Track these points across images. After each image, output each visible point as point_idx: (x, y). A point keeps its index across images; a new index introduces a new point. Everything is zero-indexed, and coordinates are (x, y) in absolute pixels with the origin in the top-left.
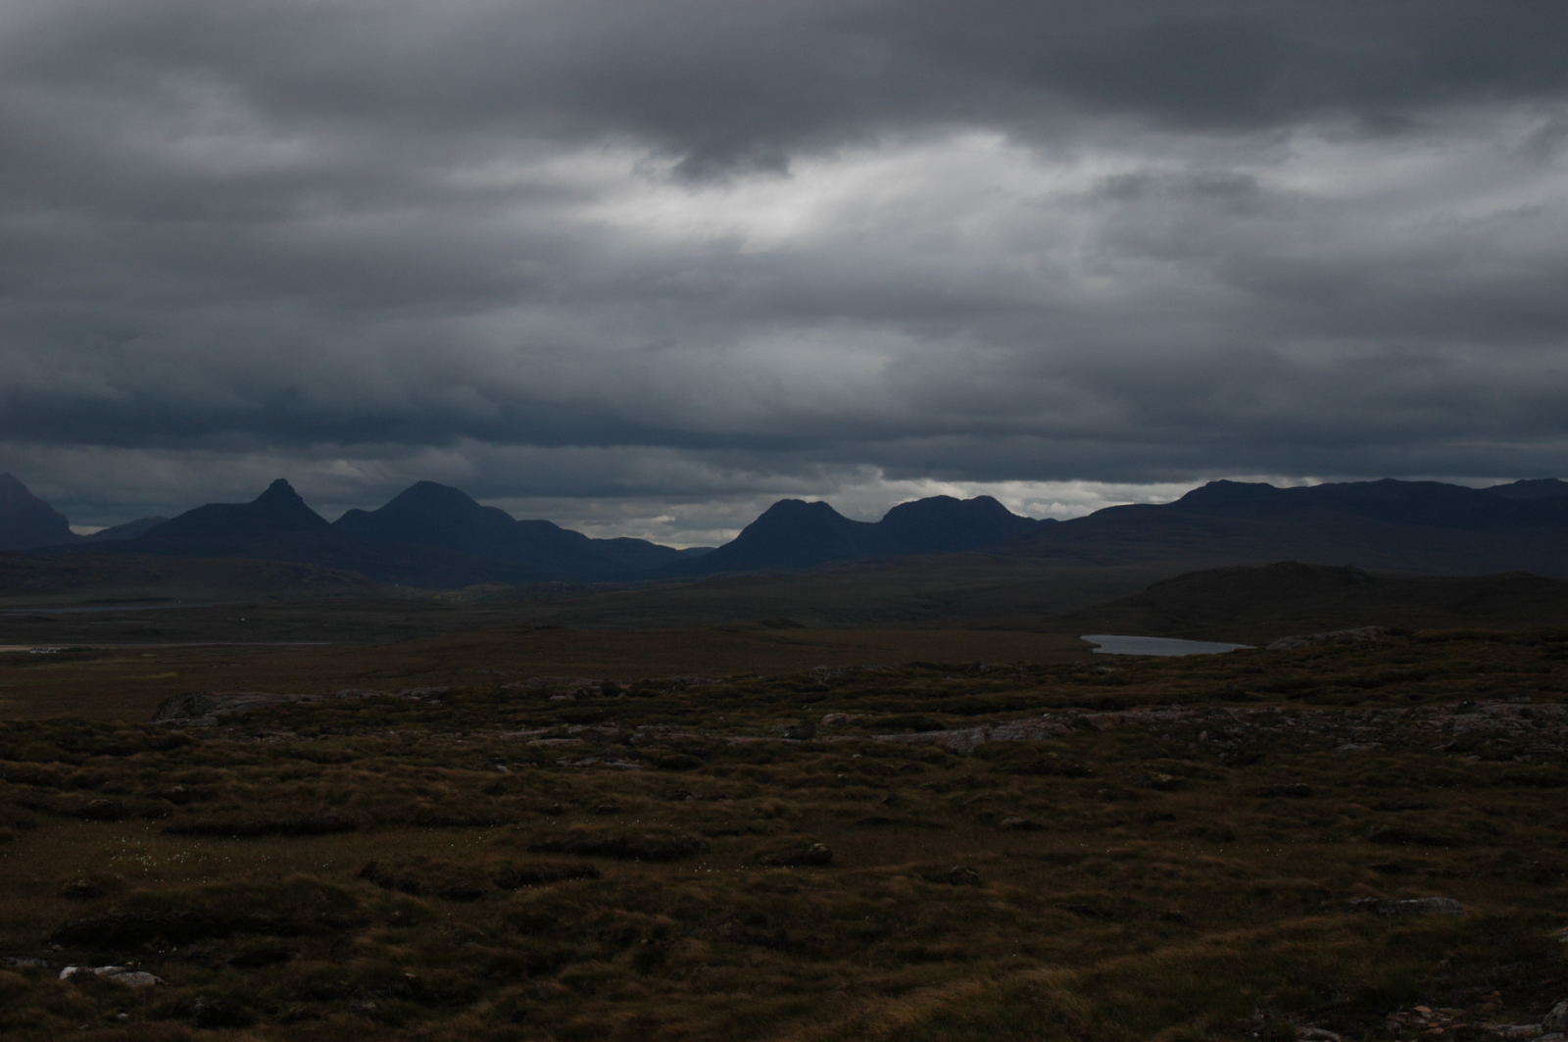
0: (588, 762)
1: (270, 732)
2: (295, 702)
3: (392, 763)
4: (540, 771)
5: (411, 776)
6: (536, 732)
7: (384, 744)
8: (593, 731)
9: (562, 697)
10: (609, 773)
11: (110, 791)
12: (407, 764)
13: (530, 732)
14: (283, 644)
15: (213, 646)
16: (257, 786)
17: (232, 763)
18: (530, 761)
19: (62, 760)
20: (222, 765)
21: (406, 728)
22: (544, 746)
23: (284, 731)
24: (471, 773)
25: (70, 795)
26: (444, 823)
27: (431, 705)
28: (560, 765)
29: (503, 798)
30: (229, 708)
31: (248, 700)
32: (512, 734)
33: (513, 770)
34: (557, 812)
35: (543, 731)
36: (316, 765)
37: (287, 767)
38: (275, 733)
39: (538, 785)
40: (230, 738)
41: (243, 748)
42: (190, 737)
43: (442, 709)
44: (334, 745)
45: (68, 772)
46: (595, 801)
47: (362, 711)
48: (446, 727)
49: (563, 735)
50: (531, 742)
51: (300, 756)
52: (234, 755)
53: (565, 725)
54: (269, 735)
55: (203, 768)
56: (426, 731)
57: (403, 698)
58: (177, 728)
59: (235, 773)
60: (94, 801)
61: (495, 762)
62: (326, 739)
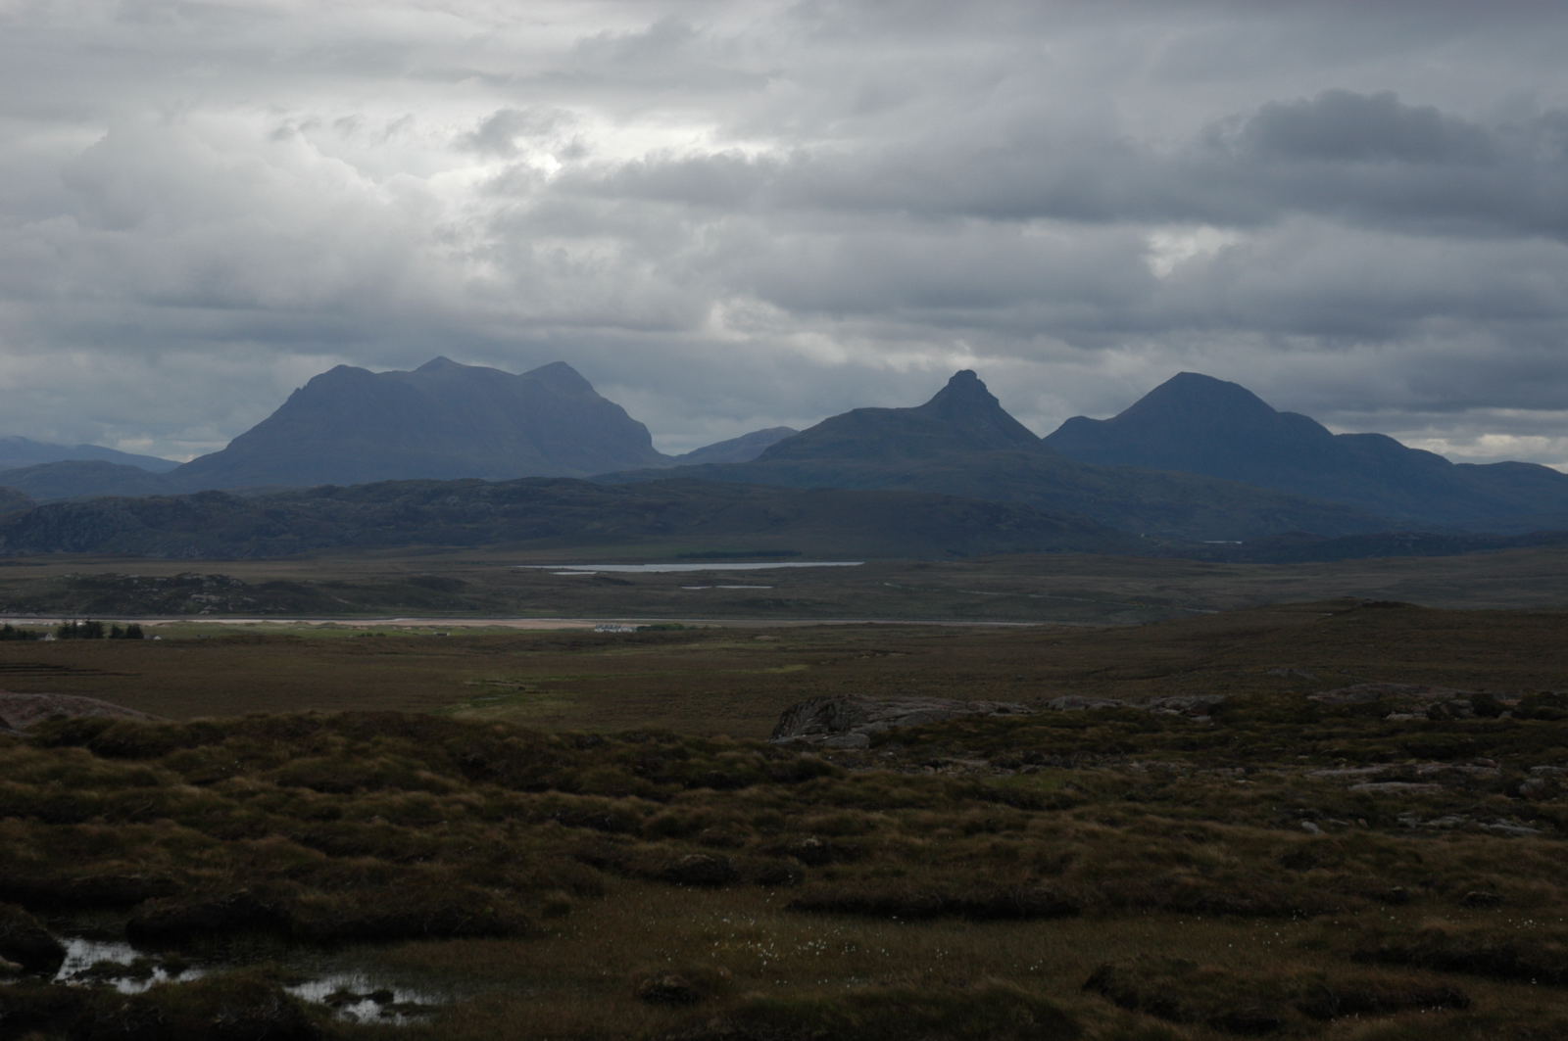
0: (1449, 821)
1: (949, 759)
2: (987, 714)
3: (1136, 812)
4: (1371, 834)
5: (1166, 834)
6: (1365, 770)
7: (1124, 782)
8: (1459, 772)
9: (1406, 717)
10: (1484, 841)
11: (710, 842)
12: (1160, 815)
13: (1354, 771)
14: (969, 623)
15: (864, 625)
16: (928, 841)
17: (893, 805)
18: (1355, 816)
19: (641, 793)
20: (876, 808)
21: (1157, 759)
22: (1377, 794)
23: (970, 759)
24: (1259, 833)
25: (651, 846)
26: (1216, 910)
27: (1195, 723)
28: (1405, 825)
29: (1312, 873)
30: (888, 720)
31: (912, 709)
32: (1325, 772)
33: (1326, 831)
34: (1399, 900)
35: (1376, 769)
36: (1017, 811)
37: (975, 813)
38: (955, 760)
39: (1369, 856)
40: (888, 767)
41: (908, 782)
42: (829, 763)
43: (1213, 729)
44: (1045, 782)
45: (650, 812)
46: (1463, 884)
47: (1089, 730)
48: (1221, 759)
49: (1408, 776)
50: (1356, 787)
51: (994, 797)
52: (896, 793)
53: (1412, 761)
54: (947, 763)
55: (848, 812)
56: (1189, 764)
57: (1152, 712)
58: (810, 749)
59: (896, 821)
60: (688, 857)
61: (1298, 817)
62: (1035, 771)
